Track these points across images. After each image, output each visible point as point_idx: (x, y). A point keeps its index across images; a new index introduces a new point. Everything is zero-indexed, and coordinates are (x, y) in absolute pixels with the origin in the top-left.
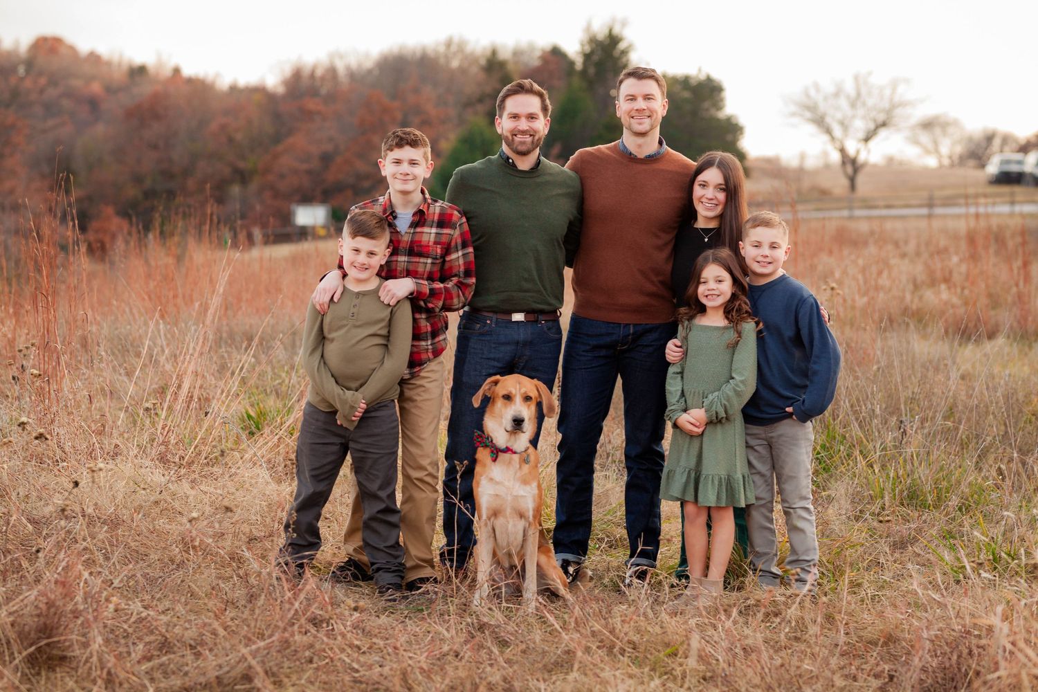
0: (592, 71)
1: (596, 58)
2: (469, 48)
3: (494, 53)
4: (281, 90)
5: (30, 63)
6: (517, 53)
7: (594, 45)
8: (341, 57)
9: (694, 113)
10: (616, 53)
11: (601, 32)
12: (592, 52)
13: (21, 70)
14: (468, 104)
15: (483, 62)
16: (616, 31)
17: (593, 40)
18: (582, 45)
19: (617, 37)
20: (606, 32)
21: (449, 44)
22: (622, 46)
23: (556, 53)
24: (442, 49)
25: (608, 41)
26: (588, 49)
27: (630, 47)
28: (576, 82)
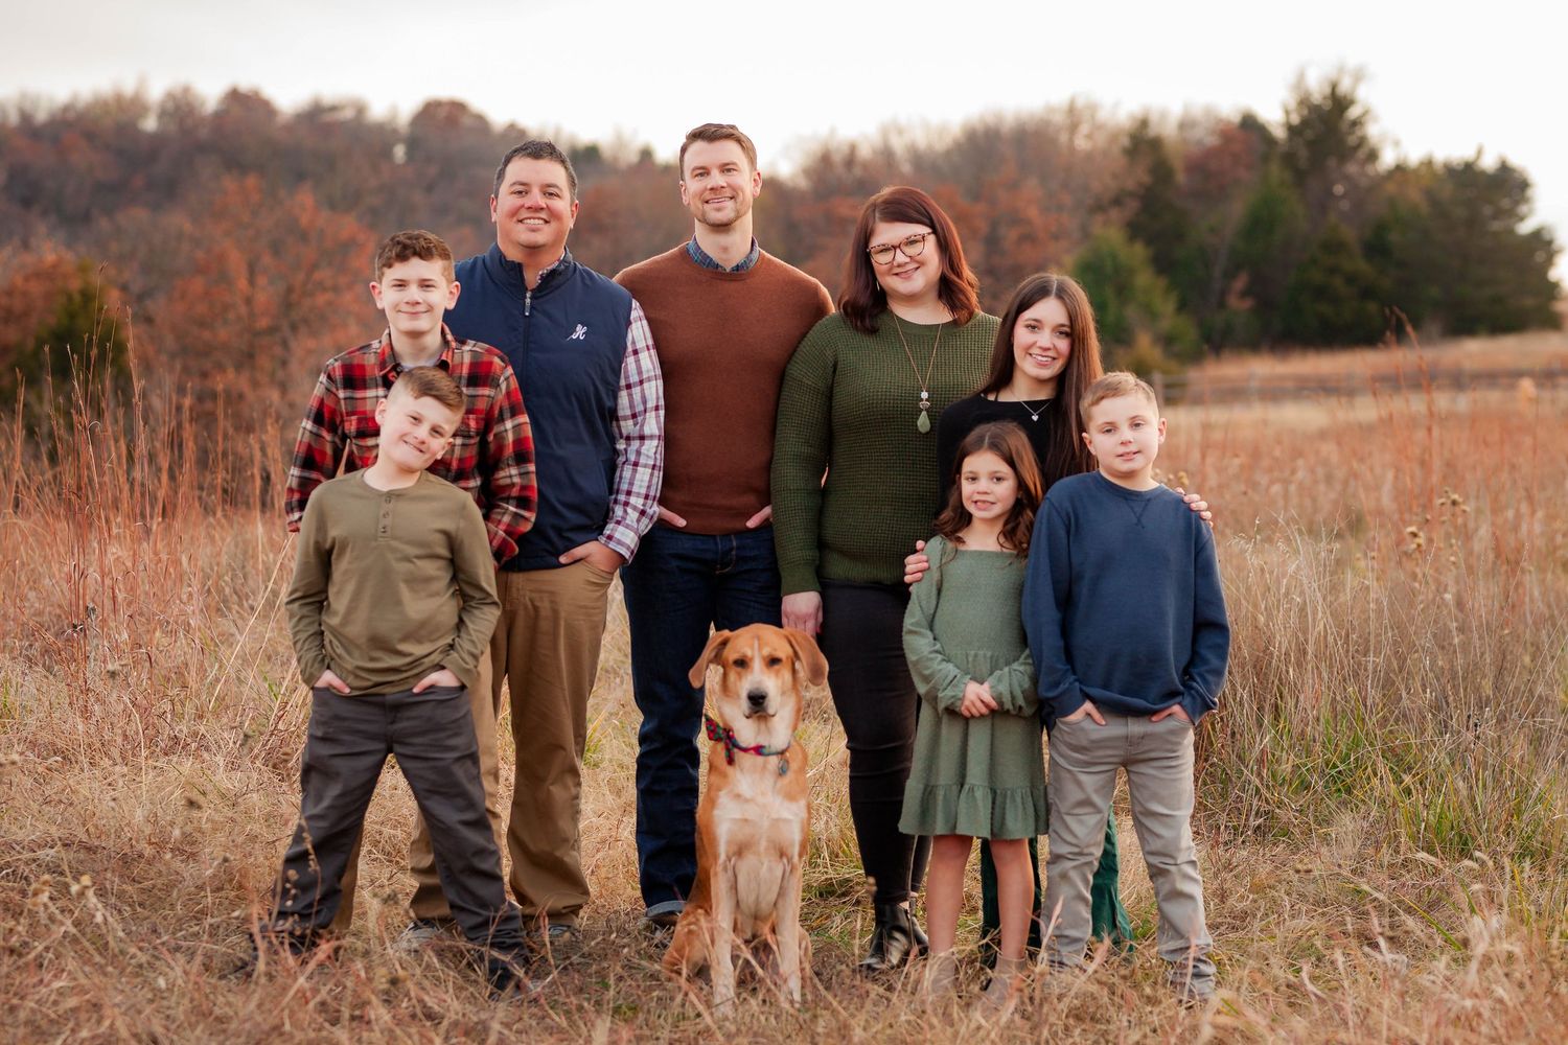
0: (1303, 154)
1: (1309, 134)
2: (1103, 115)
3: (1144, 123)
4: (803, 183)
5: (413, 143)
6: (1185, 125)
7: (1305, 112)
8: (900, 132)
9: (1473, 222)
10: (1344, 126)
11: (1317, 89)
12: (1305, 123)
13: (400, 152)
14: (1099, 207)
15: (1125, 141)
16: (1345, 87)
17: (1304, 101)
18: (1287, 113)
19: (1345, 97)
20: (1328, 91)
21: (1072, 110)
22: (1353, 113)
23: (1250, 125)
24: (1059, 118)
25: (1328, 105)
26: (1295, 119)
27: (1366, 113)
28: (1276, 171)
